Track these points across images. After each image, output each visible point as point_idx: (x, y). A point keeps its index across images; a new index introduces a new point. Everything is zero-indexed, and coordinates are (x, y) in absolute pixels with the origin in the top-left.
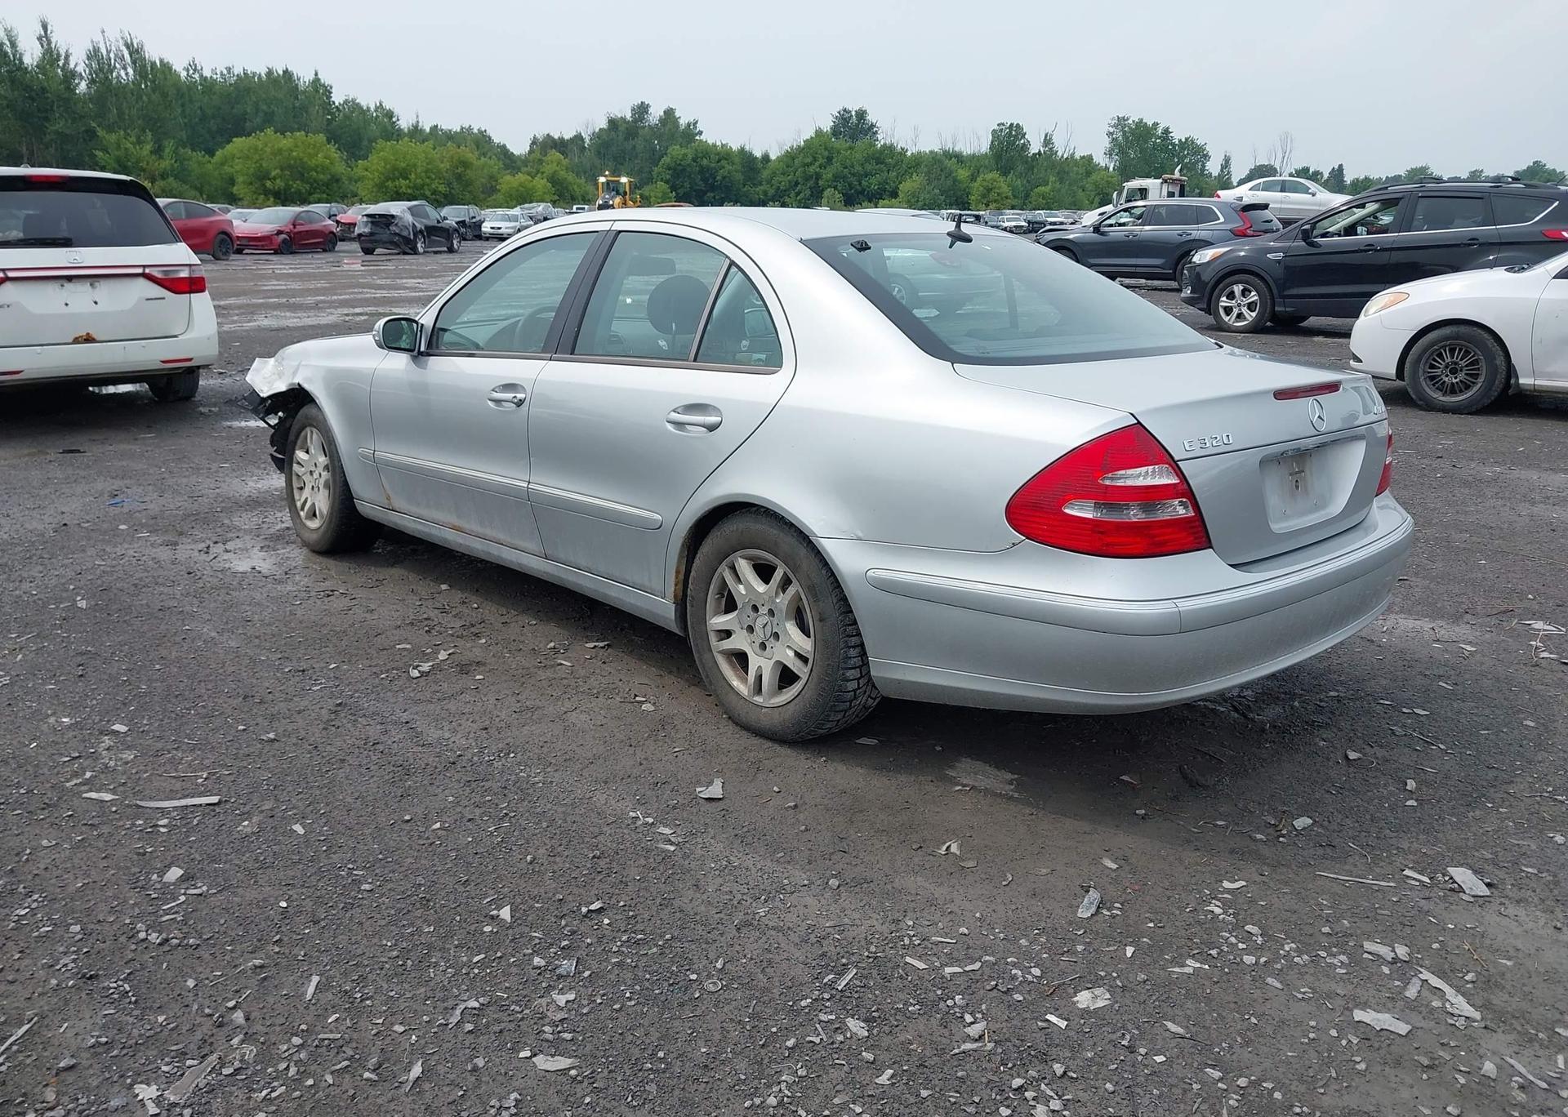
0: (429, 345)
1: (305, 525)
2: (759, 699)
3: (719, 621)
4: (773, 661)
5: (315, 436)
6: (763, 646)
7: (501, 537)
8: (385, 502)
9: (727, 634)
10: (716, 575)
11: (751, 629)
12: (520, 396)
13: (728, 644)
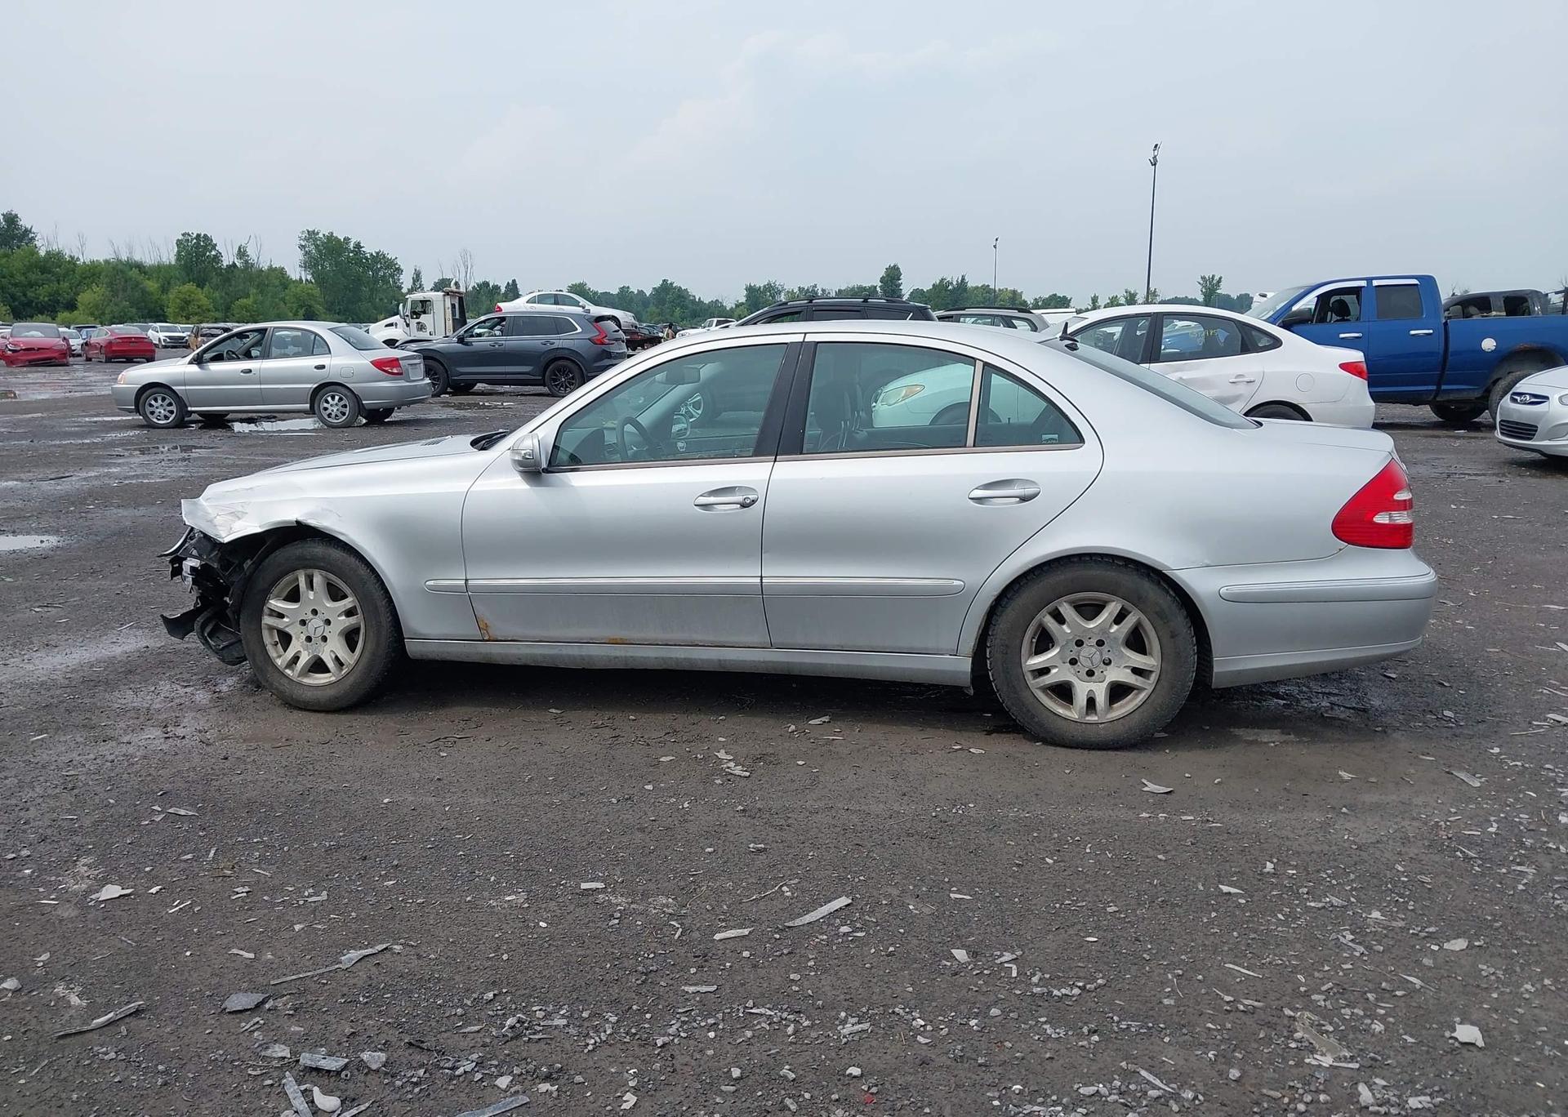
0: (550, 463)
1: (300, 684)
2: (1093, 718)
3: (1037, 661)
4: (1105, 684)
5: (318, 579)
6: (1090, 673)
7: (698, 637)
8: (477, 634)
9: (1044, 671)
10: (1034, 623)
11: (1073, 662)
12: (752, 497)
13: (1048, 680)
